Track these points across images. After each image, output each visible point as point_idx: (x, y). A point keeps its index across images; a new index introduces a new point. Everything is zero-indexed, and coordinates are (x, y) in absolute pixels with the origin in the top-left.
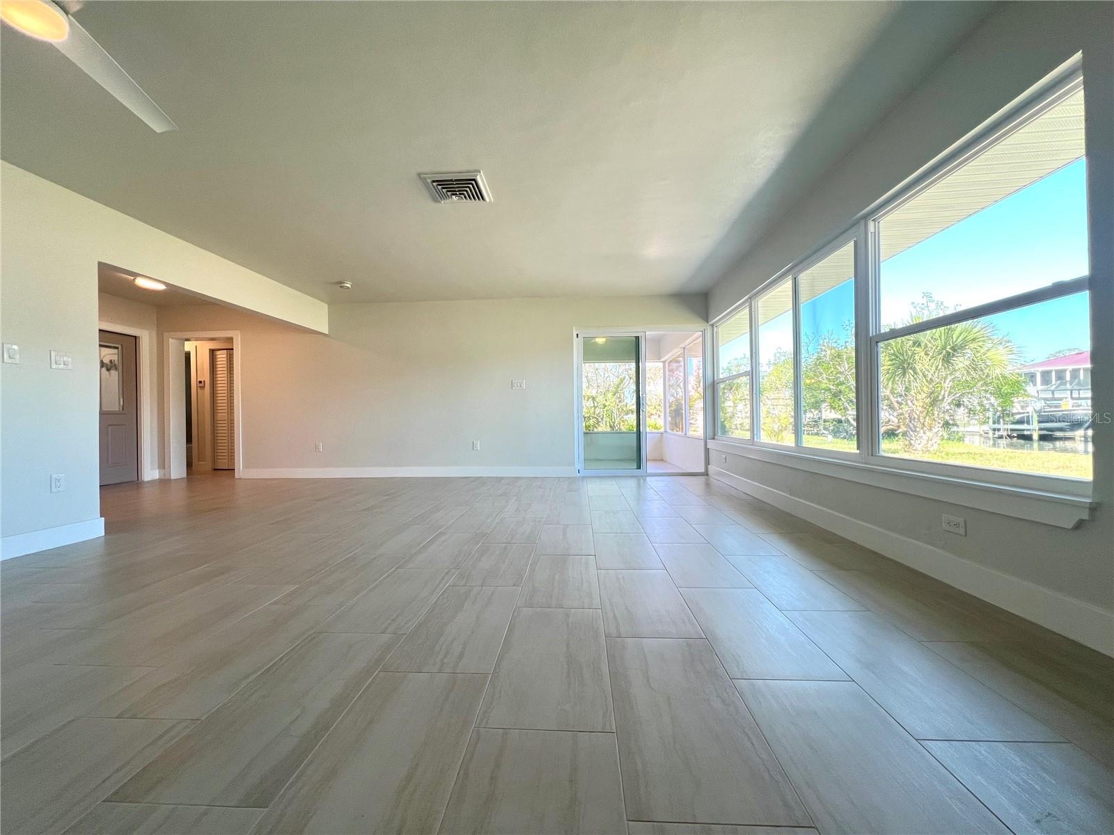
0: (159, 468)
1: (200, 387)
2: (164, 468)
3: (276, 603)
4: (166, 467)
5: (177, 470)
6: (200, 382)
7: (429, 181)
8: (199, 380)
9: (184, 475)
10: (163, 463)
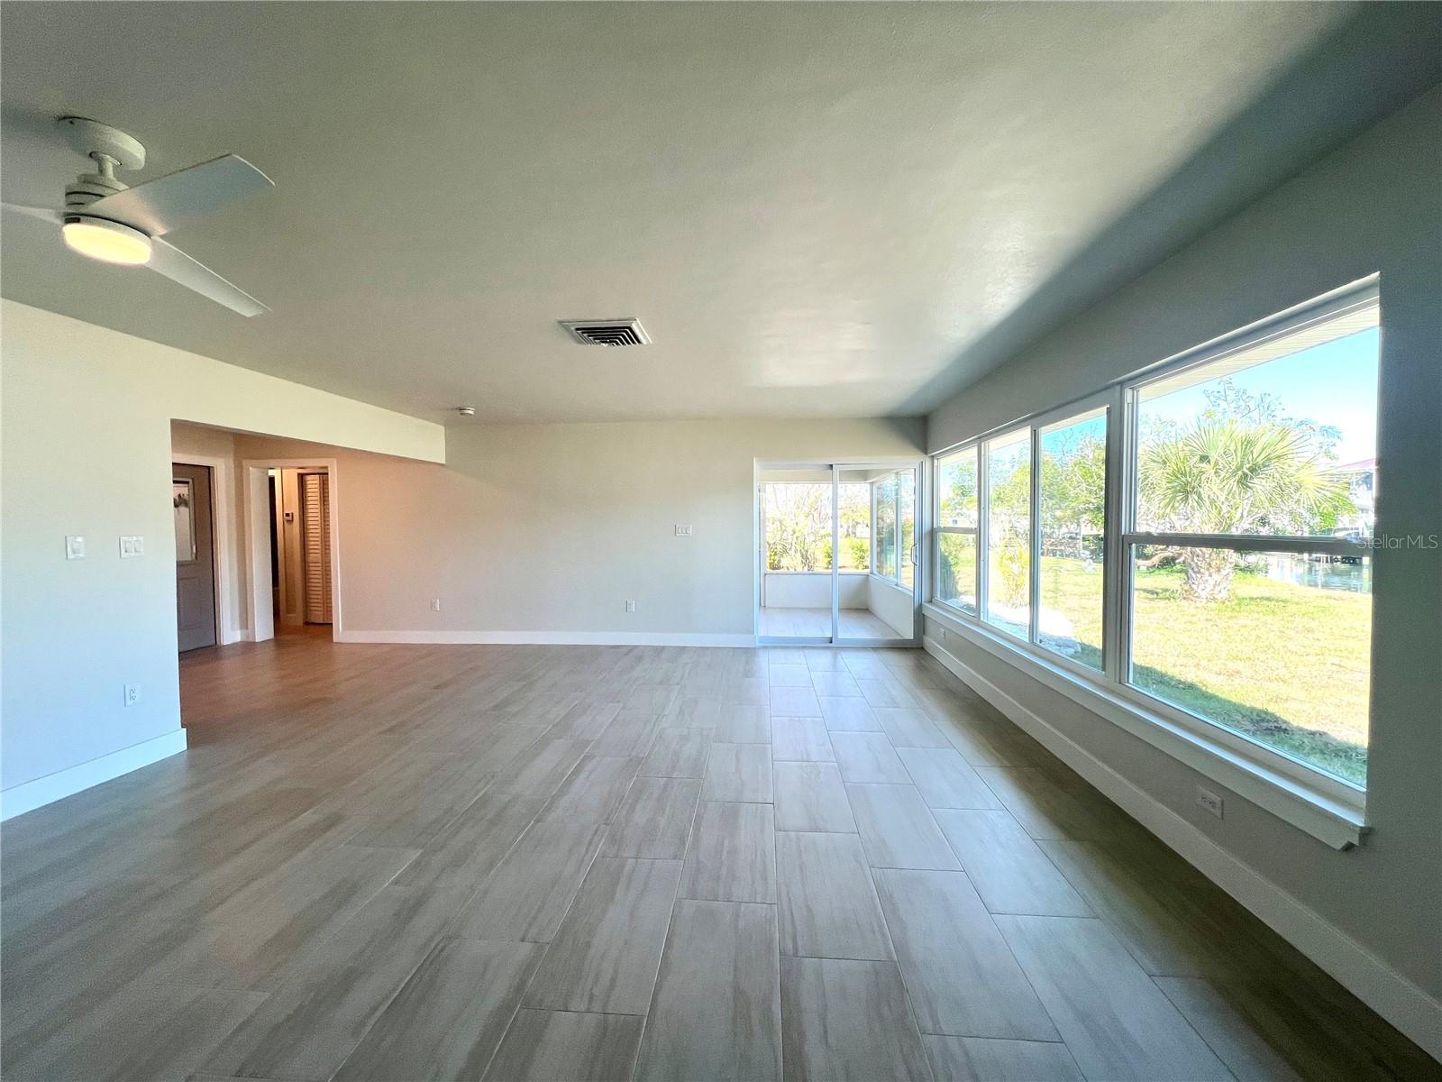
0: (241, 628)
1: (288, 521)
2: (247, 628)
3: (396, 882)
4: (249, 626)
5: (263, 629)
6: (288, 515)
7: (573, 328)
8: (286, 512)
9: (271, 635)
10: (245, 620)
